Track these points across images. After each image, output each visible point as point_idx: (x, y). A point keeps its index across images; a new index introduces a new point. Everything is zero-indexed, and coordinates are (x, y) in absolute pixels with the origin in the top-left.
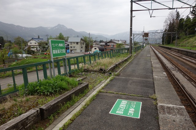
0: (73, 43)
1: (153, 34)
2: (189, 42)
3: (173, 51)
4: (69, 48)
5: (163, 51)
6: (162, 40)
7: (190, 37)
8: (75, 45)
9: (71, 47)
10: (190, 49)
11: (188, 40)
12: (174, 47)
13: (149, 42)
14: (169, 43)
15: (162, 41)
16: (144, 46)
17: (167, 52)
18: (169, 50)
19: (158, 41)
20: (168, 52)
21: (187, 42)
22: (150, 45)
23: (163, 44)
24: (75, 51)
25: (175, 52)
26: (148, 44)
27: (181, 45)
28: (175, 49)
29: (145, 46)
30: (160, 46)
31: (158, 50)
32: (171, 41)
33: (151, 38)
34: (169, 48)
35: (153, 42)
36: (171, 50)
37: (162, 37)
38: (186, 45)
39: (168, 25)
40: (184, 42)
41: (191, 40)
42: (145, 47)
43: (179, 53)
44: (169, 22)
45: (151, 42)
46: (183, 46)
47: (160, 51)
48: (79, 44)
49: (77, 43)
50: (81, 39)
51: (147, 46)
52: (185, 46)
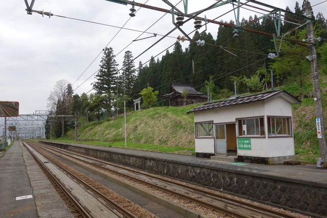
1: (29, 118)
2: (96, 133)
3: (73, 151)
5: (53, 152)
6: (45, 131)
7: (95, 124)
10: (110, 147)
11: (92, 129)
12: (73, 143)
13: (20, 135)
14: (58, 135)
15: (46, 133)
16: (9, 144)
17: (63, 155)
18: (64, 149)
19: (37, 133)
20: (64, 153)
21: (92, 132)
22: (23, 140)
23: (48, 138)
25: (79, 152)
26: (18, 139)
27: (83, 138)
28: (78, 147)
29: (12, 145)
30: (42, 142)
31: (41, 150)
32: (63, 132)
33: (24, 126)
34: (62, 145)
35: (27, 135)
36: (69, 150)
37: (46, 125)
38: (94, 138)
39: (55, 104)
40: (86, 133)
41: (99, 129)
42: (10, 147)
43: (88, 155)
44: (57, 100)
45: (24, 135)
46: (89, 140)
47: (45, 152)
51: (16, 143)
52: (92, 140)
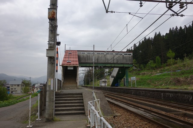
0: (14, 86)
4: (9, 90)
8: (16, 87)
9: (12, 89)
24: (16, 92)
48: (20, 86)
49: (18, 85)
50: (22, 82)
